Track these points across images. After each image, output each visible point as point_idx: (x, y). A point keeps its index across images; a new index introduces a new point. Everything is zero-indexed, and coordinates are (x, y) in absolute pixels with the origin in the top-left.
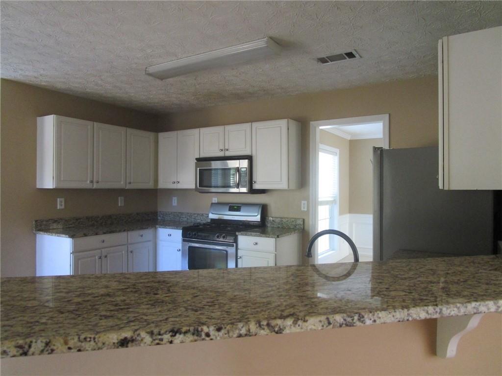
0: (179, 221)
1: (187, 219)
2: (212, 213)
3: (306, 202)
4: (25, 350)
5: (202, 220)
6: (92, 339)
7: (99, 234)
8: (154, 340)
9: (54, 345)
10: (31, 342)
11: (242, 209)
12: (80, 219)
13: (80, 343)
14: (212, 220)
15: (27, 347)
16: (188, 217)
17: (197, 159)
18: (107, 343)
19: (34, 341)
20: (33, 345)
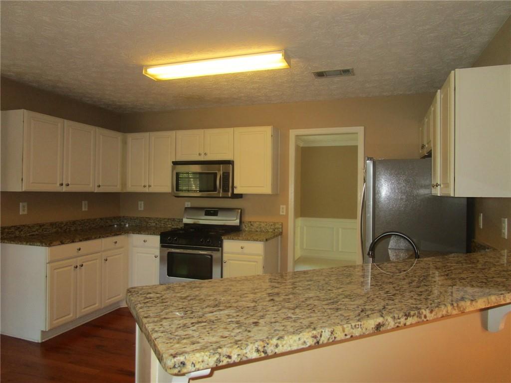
0: (146, 226)
1: (156, 224)
2: (187, 218)
3: (284, 206)
4: (318, 339)
5: (173, 225)
6: (359, 326)
7: (75, 242)
8: (396, 323)
9: (336, 333)
10: (322, 332)
11: (219, 213)
12: (43, 225)
13: (352, 330)
14: (186, 224)
15: (319, 336)
16: (157, 223)
17: (173, 162)
18: (368, 328)
19: (323, 331)
20: (323, 333)
